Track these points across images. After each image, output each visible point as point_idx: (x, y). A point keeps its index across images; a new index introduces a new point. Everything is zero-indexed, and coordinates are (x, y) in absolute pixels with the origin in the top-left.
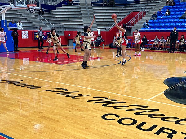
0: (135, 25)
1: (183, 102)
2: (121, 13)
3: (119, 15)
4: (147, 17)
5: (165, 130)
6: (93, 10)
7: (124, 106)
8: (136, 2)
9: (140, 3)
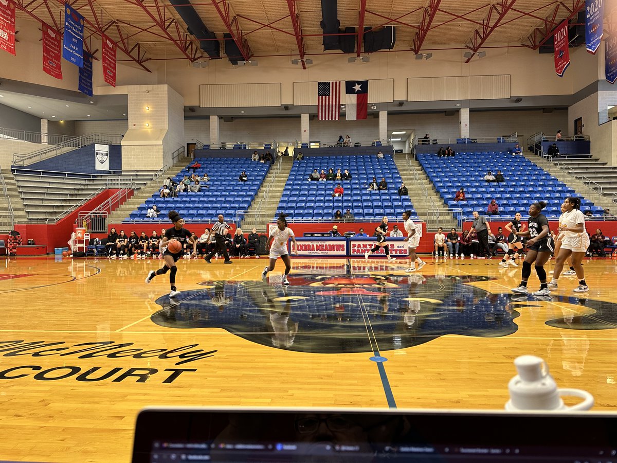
0: (112, 212)
1: (182, 325)
2: (82, 189)
3: (79, 194)
4: (137, 198)
5: (136, 372)
6: (16, 183)
7: (57, 350)
8: (114, 172)
9: (122, 174)
